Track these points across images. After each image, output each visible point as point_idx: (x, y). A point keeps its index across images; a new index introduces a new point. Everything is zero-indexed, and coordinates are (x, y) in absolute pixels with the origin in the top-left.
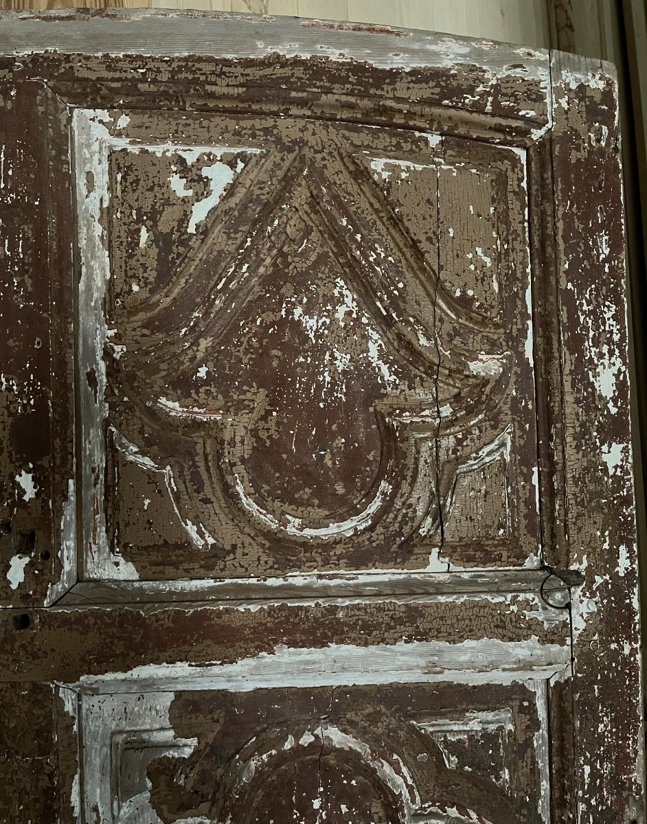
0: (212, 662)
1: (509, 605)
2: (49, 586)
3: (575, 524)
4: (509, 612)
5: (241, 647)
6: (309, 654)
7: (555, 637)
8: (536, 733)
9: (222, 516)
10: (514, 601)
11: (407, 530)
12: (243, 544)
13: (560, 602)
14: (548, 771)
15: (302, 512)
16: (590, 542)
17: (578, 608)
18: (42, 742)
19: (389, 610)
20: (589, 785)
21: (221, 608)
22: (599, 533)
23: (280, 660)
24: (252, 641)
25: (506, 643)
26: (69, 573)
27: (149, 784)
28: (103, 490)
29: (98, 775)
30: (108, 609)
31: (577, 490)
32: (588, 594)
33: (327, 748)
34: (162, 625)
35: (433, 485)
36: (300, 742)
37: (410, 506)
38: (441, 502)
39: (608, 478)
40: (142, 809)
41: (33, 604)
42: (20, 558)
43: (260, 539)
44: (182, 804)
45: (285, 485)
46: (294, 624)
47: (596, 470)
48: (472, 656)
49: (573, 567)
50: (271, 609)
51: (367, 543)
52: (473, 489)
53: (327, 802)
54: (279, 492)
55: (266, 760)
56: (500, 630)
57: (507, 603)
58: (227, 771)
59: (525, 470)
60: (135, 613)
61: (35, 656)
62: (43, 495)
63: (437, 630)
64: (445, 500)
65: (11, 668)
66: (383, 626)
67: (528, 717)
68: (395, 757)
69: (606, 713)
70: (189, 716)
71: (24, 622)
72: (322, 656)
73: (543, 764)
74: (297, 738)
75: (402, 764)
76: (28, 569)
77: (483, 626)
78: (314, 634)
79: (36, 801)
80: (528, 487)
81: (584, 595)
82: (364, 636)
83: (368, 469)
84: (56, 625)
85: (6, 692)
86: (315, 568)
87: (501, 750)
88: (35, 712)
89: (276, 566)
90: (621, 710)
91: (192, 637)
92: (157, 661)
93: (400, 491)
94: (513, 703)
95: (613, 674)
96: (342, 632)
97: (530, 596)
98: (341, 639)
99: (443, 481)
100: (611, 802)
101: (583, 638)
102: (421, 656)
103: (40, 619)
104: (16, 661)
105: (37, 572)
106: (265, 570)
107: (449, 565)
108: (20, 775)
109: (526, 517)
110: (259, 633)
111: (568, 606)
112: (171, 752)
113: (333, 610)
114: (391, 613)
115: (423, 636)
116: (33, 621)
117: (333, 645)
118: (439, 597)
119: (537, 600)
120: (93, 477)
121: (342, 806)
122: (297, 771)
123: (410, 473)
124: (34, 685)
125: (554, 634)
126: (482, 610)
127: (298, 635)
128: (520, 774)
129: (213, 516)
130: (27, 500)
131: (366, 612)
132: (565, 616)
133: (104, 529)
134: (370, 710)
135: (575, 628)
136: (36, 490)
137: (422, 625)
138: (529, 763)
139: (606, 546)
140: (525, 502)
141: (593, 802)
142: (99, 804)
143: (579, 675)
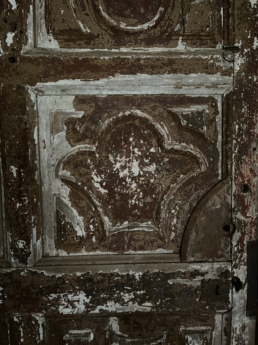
0: (90, 79)
1: (210, 60)
2: (23, 45)
3: (237, 27)
4: (209, 63)
5: (101, 74)
6: (128, 77)
7: (227, 73)
8: (217, 116)
9: (93, 22)
10: (212, 58)
11: (169, 30)
12: (102, 34)
13: (230, 59)
14: (221, 131)
15: (127, 21)
16: (243, 35)
17: (237, 62)
18: (22, 110)
19: (161, 60)
20: (238, 133)
21: (93, 57)
22: (246, 32)
23: (117, 79)
24: (106, 71)
25: (207, 75)
26: (31, 44)
27: (65, 128)
28: (44, 10)
29: (45, 127)
30: (47, 56)
31: (239, 13)
32: (241, 56)
33: (136, 116)
34: (70, 63)
35: (180, 11)
36: (125, 114)
37: (171, 20)
38: (184, 17)
39: (251, 9)
40: (63, 141)
41: (17, 52)
42: (11, 33)
43: (109, 31)
44: (79, 139)
45: (120, 8)
46: (123, 65)
47: (247, 5)
48: (194, 80)
49: (236, 45)
50: (114, 58)
51: (153, 34)
52: (197, 10)
53: (135, 139)
54: (117, 11)
55: (112, 120)
56: (205, 70)
57: (209, 59)
58: (96, 127)
59: (218, 8)
60: (58, 58)
61: (18, 74)
62: (20, 7)
63: (180, 69)
64: (186, 16)
65: (9, 78)
66: (159, 66)
67: (214, 109)
68: (162, 123)
69: (246, 105)
70: (81, 105)
71: (13, 60)
72: (134, 79)
73: (219, 129)
74: (124, 112)
75: (164, 126)
76: (14, 38)
77: (199, 68)
78: (131, 69)
79: (20, 134)
80: (219, 15)
81: (240, 56)
82: (151, 71)
83: (154, 3)
84: (26, 61)
85: (7, 88)
86: (132, 46)
87: (204, 118)
88: (19, 97)
89: (116, 44)
90: (251, 104)
91: (82, 69)
92: (68, 78)
93: (167, 12)
94: (209, 103)
95: (249, 89)
96: (143, 69)
97: (218, 56)
98: (142, 72)
99: (185, 9)
100: (246, 140)
101: (238, 74)
102: (174, 79)
103: (20, 59)
104: (10, 76)
105: (18, 39)
106: (111, 46)
107: (186, 46)
108: (13, 123)
109: (217, 27)
110: (109, 68)
111: (233, 61)
112: (74, 115)
113: (139, 60)
114: (162, 62)
115: (175, 71)
116: (17, 60)
117: (139, 74)
118: (182, 56)
119: (221, 58)
120: (40, 5)
121: (141, 141)
122: (124, 127)
123: (171, 5)
124: (18, 86)
125: (227, 71)
126: (199, 61)
127: (125, 69)
128: (210, 131)
129: (90, 21)
130: (13, 10)
131: (152, 61)
132: (232, 65)
133: (45, 26)
134: (152, 105)
135: (235, 70)
136: (17, 5)
137: (175, 67)
138: (214, 127)
139: (249, 37)
140: (218, 21)
141: (239, 140)
142: (45, 139)
143: (236, 89)
